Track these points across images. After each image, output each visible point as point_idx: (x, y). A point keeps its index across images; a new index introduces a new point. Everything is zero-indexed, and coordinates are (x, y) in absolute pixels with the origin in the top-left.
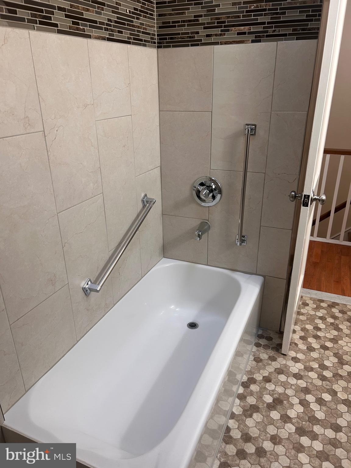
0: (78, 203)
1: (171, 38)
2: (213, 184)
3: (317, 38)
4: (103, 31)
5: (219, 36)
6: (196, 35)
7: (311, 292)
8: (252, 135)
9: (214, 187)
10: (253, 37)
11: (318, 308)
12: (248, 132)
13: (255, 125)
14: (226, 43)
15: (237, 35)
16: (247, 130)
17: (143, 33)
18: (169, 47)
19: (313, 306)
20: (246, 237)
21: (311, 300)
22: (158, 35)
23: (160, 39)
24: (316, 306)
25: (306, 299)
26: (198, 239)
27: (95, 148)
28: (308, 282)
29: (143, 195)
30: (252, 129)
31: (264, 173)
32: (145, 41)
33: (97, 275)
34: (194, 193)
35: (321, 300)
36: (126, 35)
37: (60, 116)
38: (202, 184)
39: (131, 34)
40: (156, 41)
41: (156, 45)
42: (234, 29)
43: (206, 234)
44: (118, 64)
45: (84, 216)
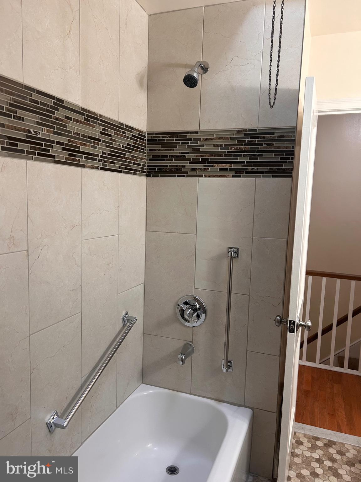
0: (54, 323)
1: (160, 169)
2: (197, 303)
3: (292, 177)
4: (98, 162)
5: (203, 170)
6: (182, 168)
7: (305, 427)
8: (235, 257)
9: (198, 306)
10: (234, 172)
11: (314, 448)
12: (231, 255)
13: (238, 249)
14: (210, 176)
15: (219, 170)
16: (230, 253)
17: (134, 164)
18: (158, 176)
19: (308, 446)
20: (232, 362)
21: (305, 437)
22: (148, 166)
23: (150, 169)
24: (311, 445)
25: (300, 435)
26: (181, 363)
27: (78, 266)
28: (300, 414)
29: (124, 313)
30: (234, 253)
31: (248, 295)
32: (136, 170)
33: (65, 406)
34: (178, 312)
35: (316, 437)
36: (118, 165)
37: (46, 236)
38: (186, 303)
39: (122, 165)
40: (146, 171)
41: (146, 174)
42: (217, 166)
43: (190, 357)
44: (108, 189)
45: (59, 337)
